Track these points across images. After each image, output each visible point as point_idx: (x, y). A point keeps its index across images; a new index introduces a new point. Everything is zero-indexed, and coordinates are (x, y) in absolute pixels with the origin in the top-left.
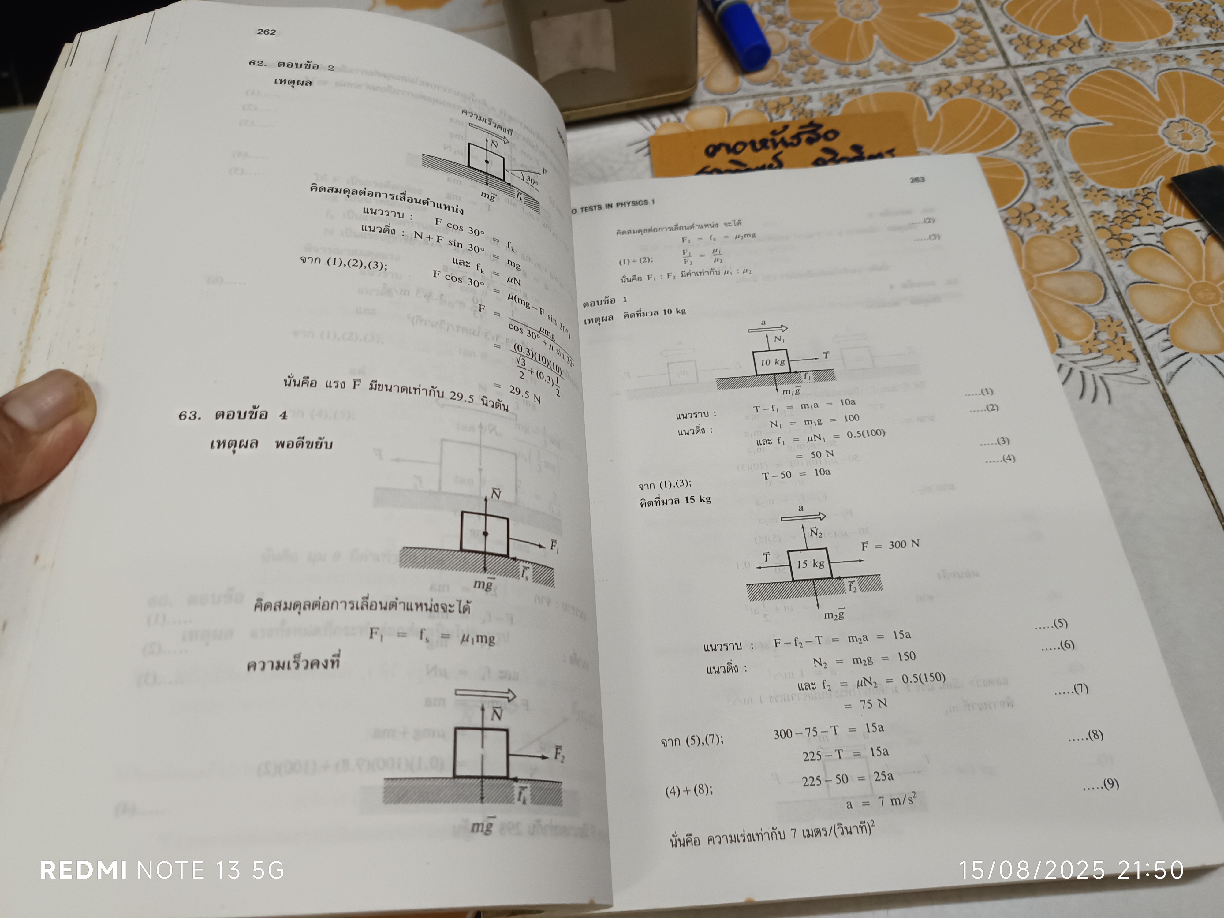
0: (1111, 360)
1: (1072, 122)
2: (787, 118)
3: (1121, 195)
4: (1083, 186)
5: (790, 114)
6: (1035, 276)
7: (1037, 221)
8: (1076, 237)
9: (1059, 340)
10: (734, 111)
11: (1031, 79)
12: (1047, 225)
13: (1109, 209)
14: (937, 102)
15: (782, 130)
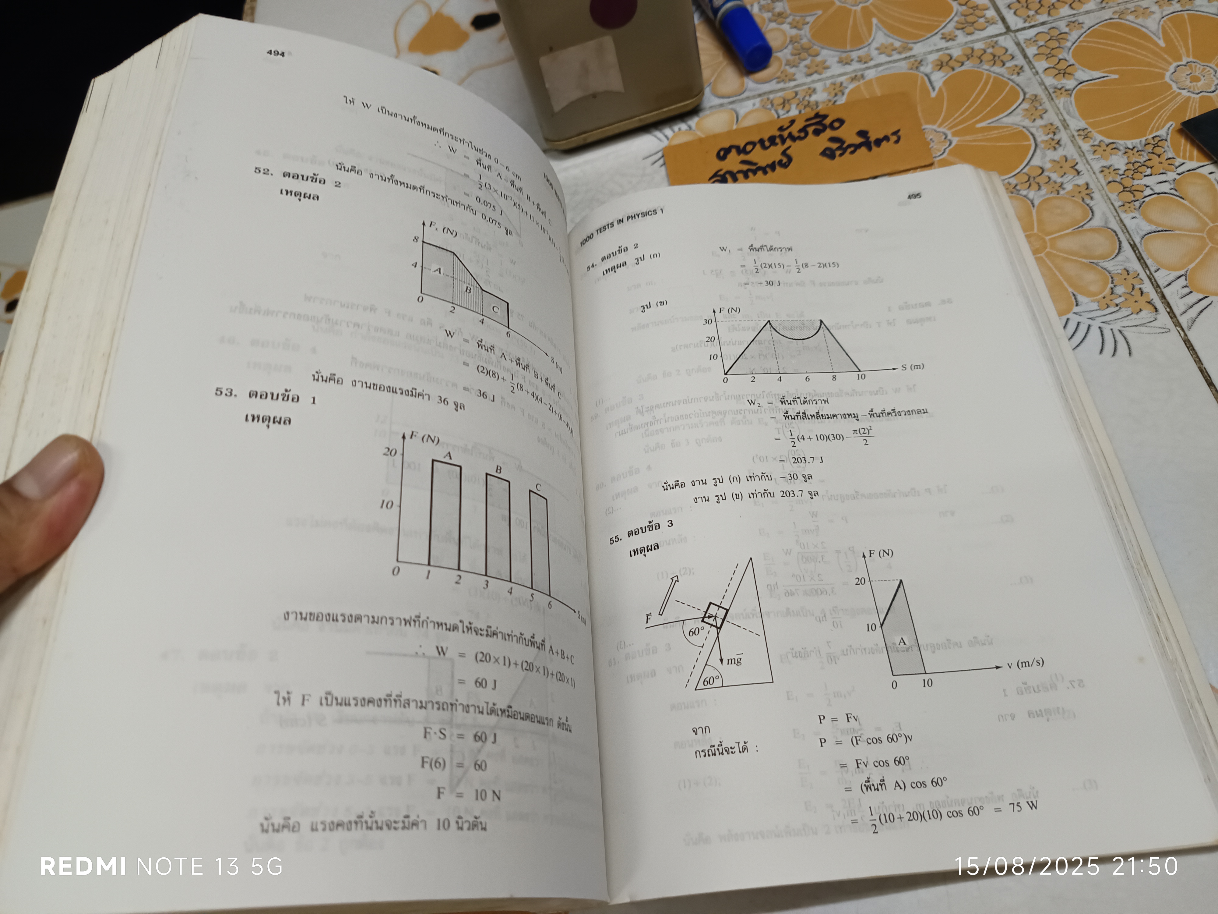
0: (1130, 313)
1: (1076, 80)
2: (794, 112)
3: (1131, 147)
4: (1091, 143)
5: (796, 108)
6: (1047, 238)
7: (1047, 183)
8: (1087, 194)
9: (1075, 299)
10: (742, 113)
11: (1032, 41)
12: (1057, 186)
13: (1119, 162)
14: (939, 78)
15: (789, 124)
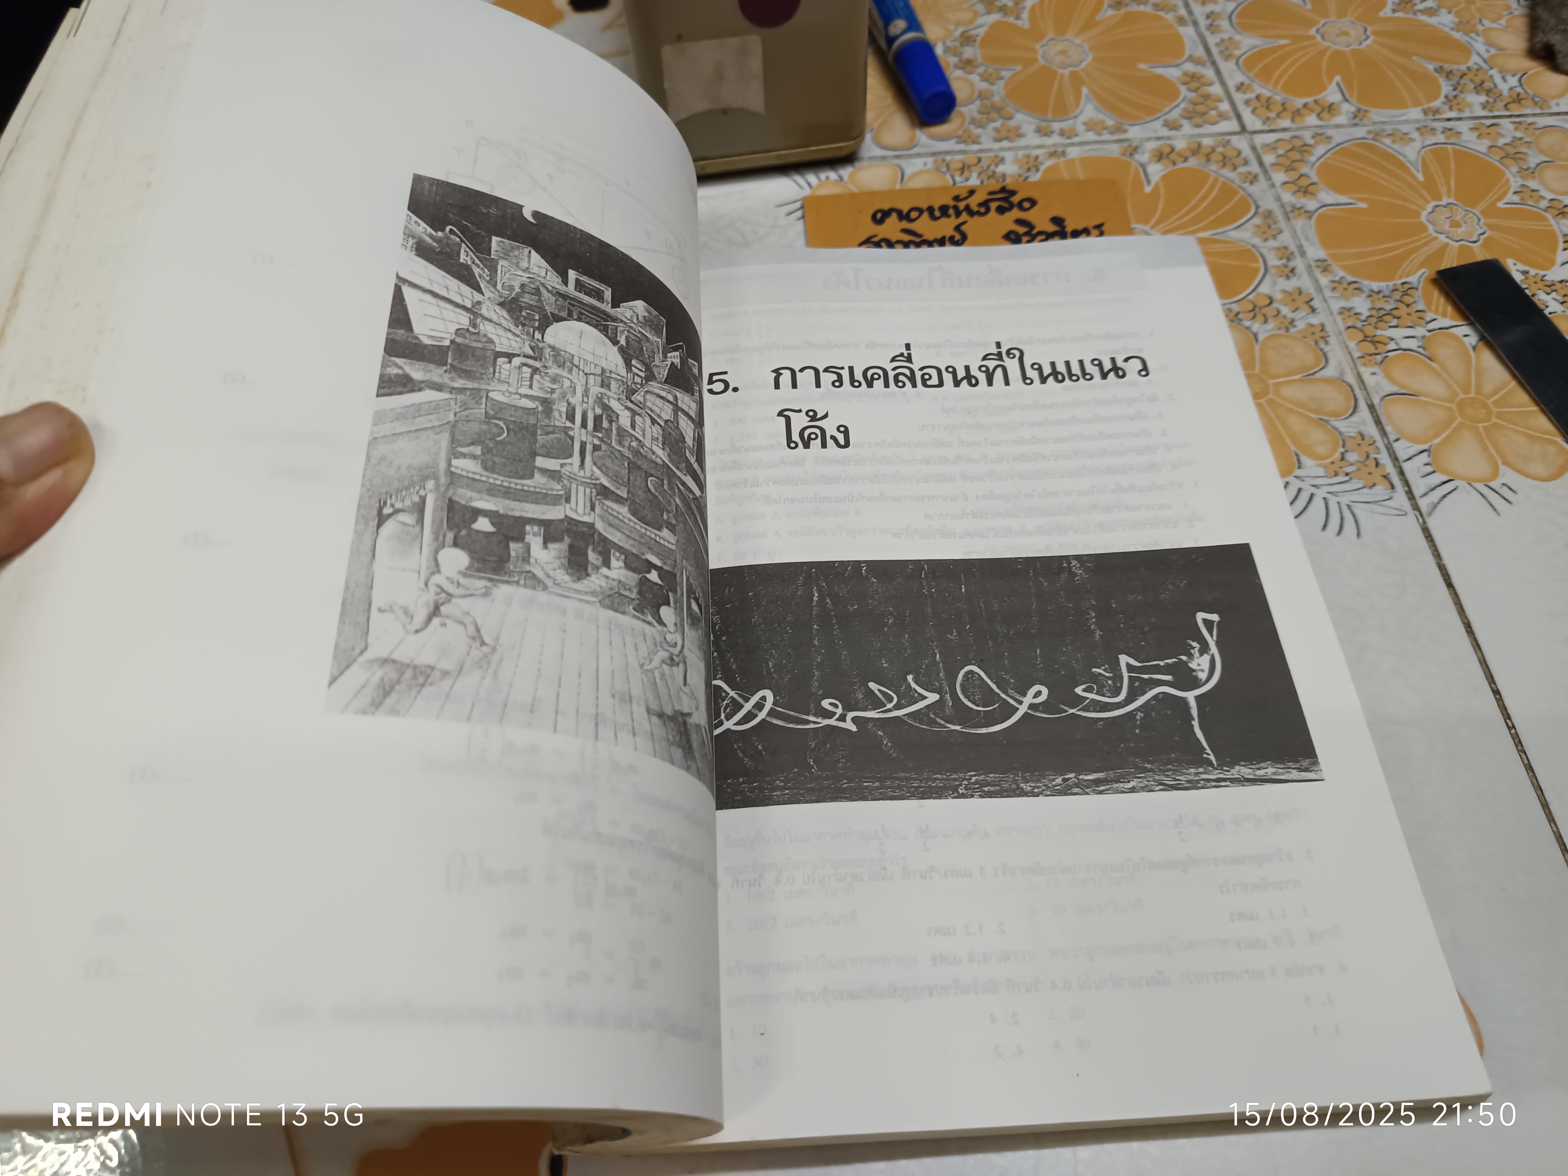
0: (1361, 486)
1: (1319, 201)
2: (974, 181)
3: (1376, 290)
4: (1331, 277)
5: (978, 177)
6: (1271, 382)
7: (1275, 316)
8: (1322, 337)
9: (1298, 460)
10: (909, 171)
11: (1271, 148)
12: (1287, 322)
14: (1156, 171)
15: (967, 195)
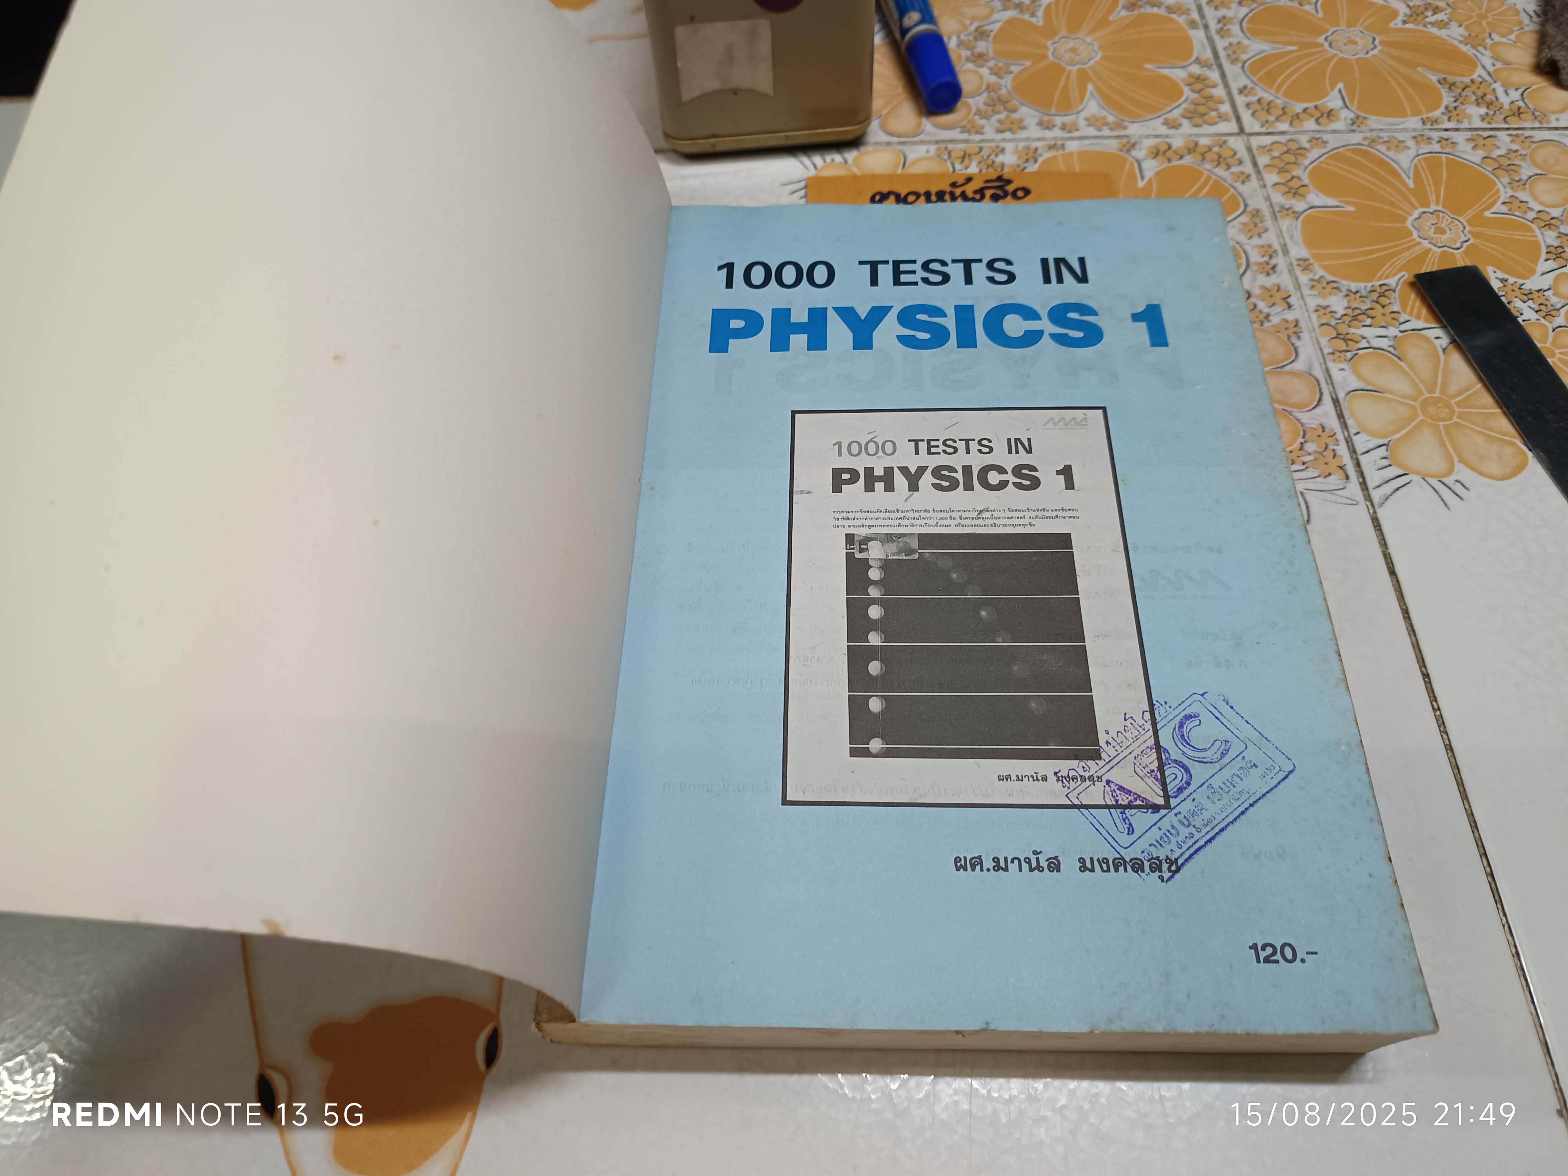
0: (1316, 474)
1: (1308, 203)
2: (973, 169)
3: (1354, 290)
4: (1311, 276)
5: (977, 166)
8: (1294, 333)
10: (911, 157)
11: (1266, 149)
12: (1261, 317)
13: (1338, 304)
14: (1151, 167)
15: (965, 182)
